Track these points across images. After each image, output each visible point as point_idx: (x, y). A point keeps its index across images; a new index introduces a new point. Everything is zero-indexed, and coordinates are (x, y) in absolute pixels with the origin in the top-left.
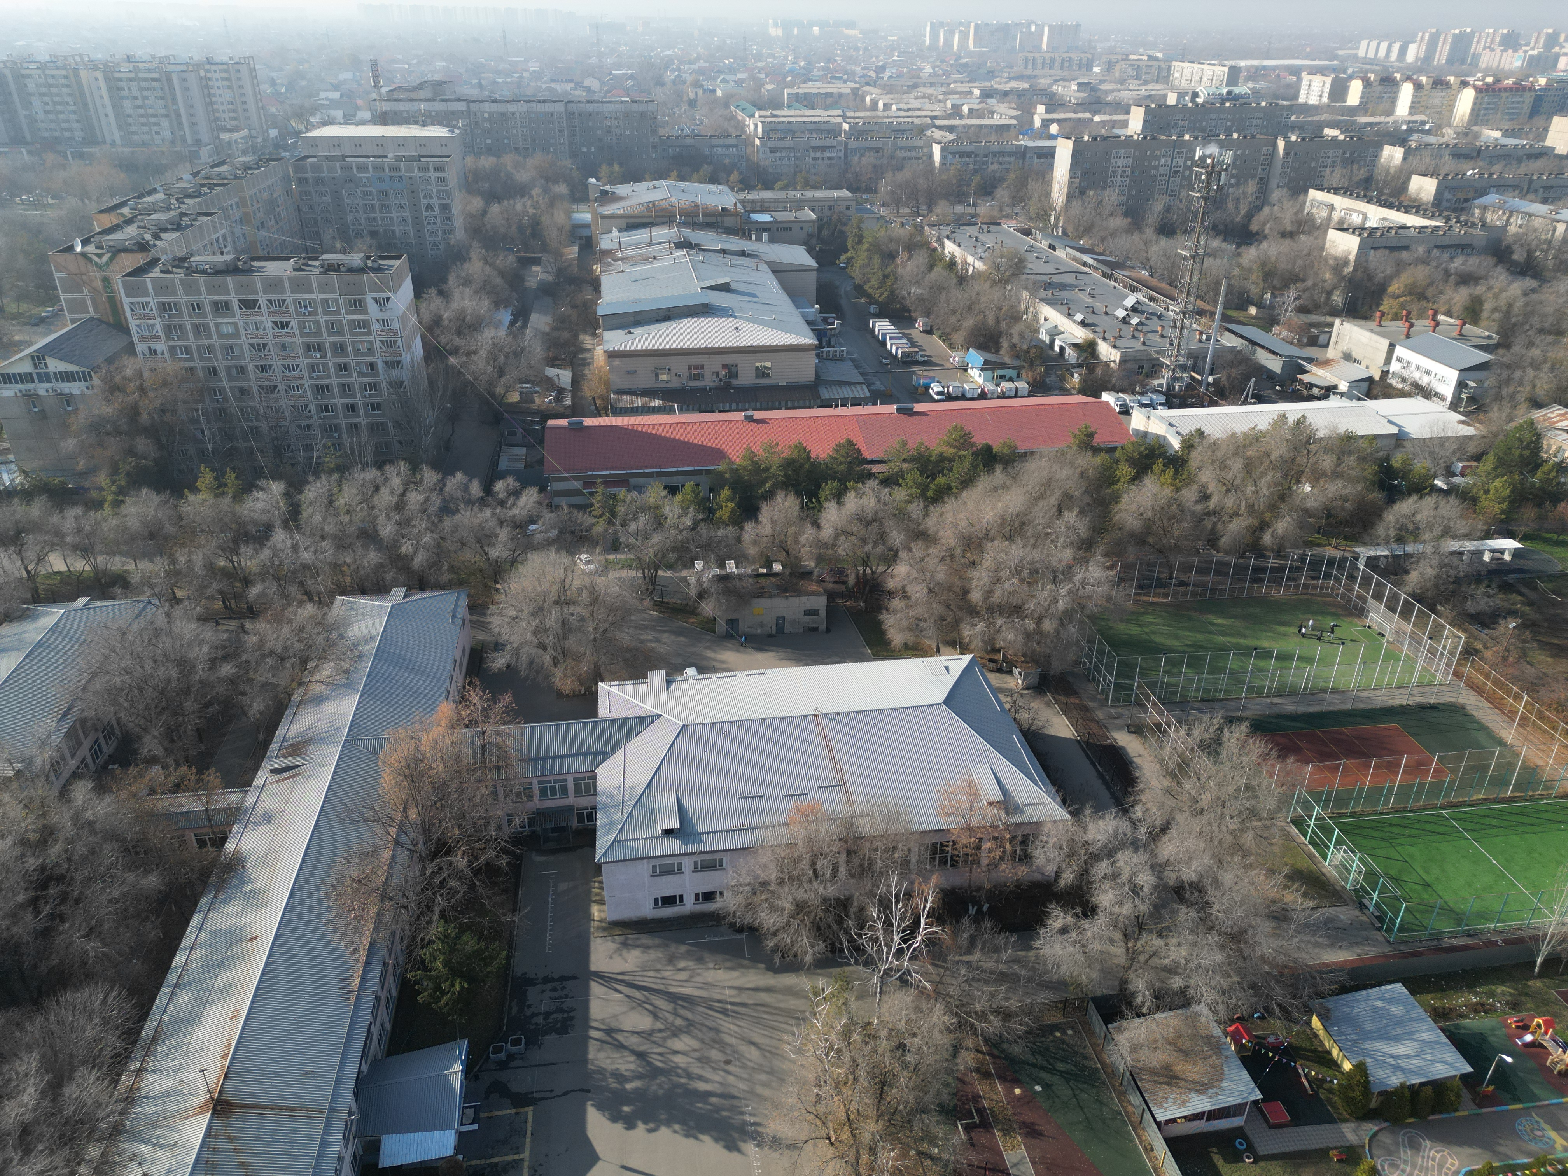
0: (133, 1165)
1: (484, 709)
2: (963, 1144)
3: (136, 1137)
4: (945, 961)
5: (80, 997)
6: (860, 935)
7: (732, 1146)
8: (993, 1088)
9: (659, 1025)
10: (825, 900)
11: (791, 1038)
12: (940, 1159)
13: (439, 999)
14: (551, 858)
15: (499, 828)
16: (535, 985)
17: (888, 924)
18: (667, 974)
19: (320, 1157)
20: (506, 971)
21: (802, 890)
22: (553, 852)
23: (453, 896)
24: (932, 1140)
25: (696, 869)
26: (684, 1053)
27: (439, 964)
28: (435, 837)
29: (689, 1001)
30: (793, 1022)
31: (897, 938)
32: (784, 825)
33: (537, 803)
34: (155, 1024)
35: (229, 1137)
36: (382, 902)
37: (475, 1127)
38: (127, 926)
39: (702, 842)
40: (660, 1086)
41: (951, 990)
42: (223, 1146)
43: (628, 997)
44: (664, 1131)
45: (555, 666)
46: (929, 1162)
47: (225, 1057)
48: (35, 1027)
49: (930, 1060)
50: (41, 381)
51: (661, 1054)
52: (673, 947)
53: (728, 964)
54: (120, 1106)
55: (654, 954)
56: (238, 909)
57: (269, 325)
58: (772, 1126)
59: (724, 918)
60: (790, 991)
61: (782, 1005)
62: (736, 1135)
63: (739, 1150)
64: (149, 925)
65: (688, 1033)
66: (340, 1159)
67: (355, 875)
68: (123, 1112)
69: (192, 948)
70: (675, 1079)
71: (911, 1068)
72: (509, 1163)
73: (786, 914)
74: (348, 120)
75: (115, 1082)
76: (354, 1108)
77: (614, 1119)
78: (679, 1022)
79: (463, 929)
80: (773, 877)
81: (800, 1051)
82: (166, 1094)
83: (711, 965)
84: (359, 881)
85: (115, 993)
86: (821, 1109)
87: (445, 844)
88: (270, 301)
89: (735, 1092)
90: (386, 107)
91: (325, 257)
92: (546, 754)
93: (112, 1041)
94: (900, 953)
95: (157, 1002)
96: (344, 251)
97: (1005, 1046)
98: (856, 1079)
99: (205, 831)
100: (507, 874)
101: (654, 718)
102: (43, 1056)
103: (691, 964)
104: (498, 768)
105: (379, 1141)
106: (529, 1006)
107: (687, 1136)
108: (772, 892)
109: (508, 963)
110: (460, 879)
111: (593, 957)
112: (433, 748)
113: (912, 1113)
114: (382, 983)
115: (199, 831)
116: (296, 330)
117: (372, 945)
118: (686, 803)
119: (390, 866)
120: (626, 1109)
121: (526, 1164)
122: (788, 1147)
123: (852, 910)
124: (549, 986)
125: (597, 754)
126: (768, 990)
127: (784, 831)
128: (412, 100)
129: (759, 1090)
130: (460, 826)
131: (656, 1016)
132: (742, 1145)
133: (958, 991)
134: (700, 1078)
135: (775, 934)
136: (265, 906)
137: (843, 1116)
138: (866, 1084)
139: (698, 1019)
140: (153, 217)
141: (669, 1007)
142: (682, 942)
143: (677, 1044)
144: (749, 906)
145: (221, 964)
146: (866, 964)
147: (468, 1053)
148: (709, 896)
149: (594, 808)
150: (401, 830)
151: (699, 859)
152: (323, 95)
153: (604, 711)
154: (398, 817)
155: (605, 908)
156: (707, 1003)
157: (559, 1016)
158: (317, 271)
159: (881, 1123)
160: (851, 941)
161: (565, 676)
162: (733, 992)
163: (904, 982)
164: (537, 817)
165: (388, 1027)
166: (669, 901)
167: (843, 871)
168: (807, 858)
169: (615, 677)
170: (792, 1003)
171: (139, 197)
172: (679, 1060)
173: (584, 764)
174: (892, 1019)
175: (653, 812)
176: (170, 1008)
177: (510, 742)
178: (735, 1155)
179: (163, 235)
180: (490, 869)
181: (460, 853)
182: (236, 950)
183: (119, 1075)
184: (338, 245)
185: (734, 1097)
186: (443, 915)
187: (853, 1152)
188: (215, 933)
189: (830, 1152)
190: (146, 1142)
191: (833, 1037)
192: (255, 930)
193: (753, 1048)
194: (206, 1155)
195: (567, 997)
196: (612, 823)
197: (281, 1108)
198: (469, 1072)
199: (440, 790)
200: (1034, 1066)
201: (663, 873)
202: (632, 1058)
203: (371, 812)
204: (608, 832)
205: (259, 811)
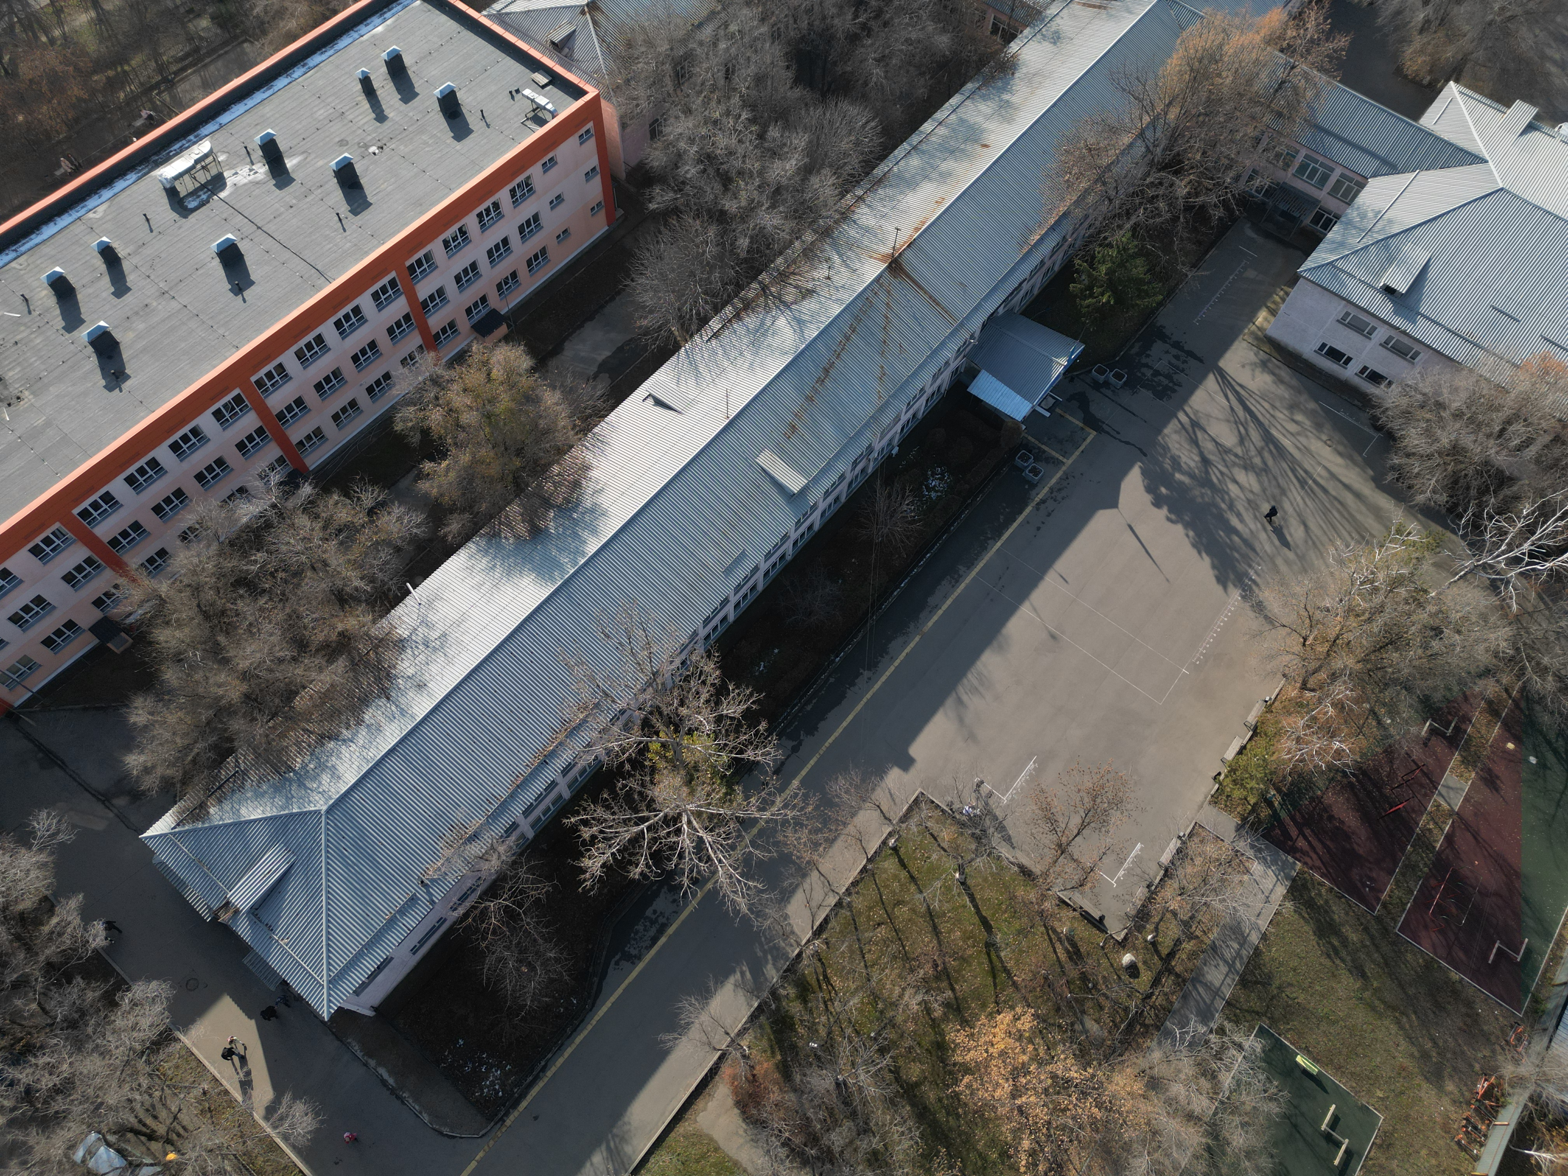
0: (825, 266)
1: (1312, 41)
2: (1417, 736)
3: (835, 246)
4: (1555, 601)
5: (852, 110)
6: (1491, 518)
7: (1222, 580)
8: (1490, 725)
9: (1239, 451)
10: (1487, 463)
11: (1342, 547)
12: (1386, 729)
13: (1086, 298)
14: (1260, 240)
15: (1237, 179)
16: (1166, 342)
17: (1530, 530)
18: (1279, 415)
19: (935, 352)
20: (1150, 313)
21: (1472, 437)
22: (1268, 235)
23: (1153, 217)
24: (1393, 711)
25: (1385, 344)
26: (1241, 487)
27: (1103, 269)
28: (1176, 149)
29: (1280, 451)
30: (1356, 537)
31: (1526, 547)
32: (1514, 365)
33: (1288, 177)
34: (886, 169)
35: (888, 292)
36: (1096, 182)
37: (1047, 414)
38: (908, 72)
39: (1414, 322)
40: (1202, 495)
41: (1534, 628)
42: (882, 295)
43: (1232, 409)
44: (1179, 529)
45: (1422, 31)
46: (1374, 723)
47: (917, 229)
48: (815, 114)
49: (1454, 661)
51: (1222, 473)
52: (1303, 398)
53: (1341, 448)
54: (837, 216)
55: (1282, 391)
56: (989, 111)
58: (1267, 594)
59: (1373, 407)
60: (1377, 513)
61: (1359, 517)
62: (1232, 576)
63: (1225, 588)
64: (922, 80)
65: (1258, 475)
66: (947, 364)
67: (1091, 141)
68: (836, 222)
69: (940, 123)
70: (1218, 500)
71: (1429, 653)
72: (1053, 458)
73: (1435, 447)
75: (842, 195)
76: (977, 335)
77: (1149, 489)
78: (1257, 461)
79: (1141, 252)
80: (1455, 405)
81: (1341, 562)
82: (867, 230)
83: (1324, 438)
84: (1090, 150)
85: (873, 124)
86: (1318, 615)
87: (1181, 162)
89: (1258, 548)
92: (1336, 130)
93: (854, 162)
94: (1517, 561)
95: (896, 152)
97: (1538, 708)
98: (1370, 620)
99: (1004, 18)
100: (1212, 228)
101: (1477, 159)
102: (810, 142)
103: (1307, 423)
104: (1280, 115)
105: (979, 371)
106: (1148, 356)
107: (1194, 546)
108: (1441, 418)
109: (1157, 309)
110: (1170, 205)
111: (1228, 355)
112: (1236, 54)
113: (1395, 682)
114: (1054, 252)
115: (999, 16)
117: (1065, 215)
118: (1432, 273)
119: (1122, 153)
120: (1163, 490)
121: (1064, 468)
122: (1266, 617)
123: (1506, 492)
124: (1175, 351)
125: (1384, 161)
126: (1358, 495)
127: (1509, 371)
129: (1279, 561)
130: (1204, 153)
131: (1241, 442)
132: (1231, 587)
133: (1540, 634)
134: (1239, 515)
135: (1408, 455)
136: (1009, 123)
137: (1332, 633)
138: (1376, 630)
139: (1275, 470)
141: (1259, 443)
142: (1315, 398)
143: (1241, 476)
144: (1407, 415)
145: (952, 152)
146: (1471, 545)
147: (1079, 357)
148: (1375, 378)
149: (1338, 217)
150: (1153, 124)
151: (1397, 336)
153: (1429, 120)
154: (1159, 108)
155: (1272, 319)
156: (1294, 465)
157: (1165, 382)
159: (1360, 666)
160: (1478, 515)
161: (1422, 51)
162: (1324, 473)
163: (1494, 586)
164: (1279, 190)
165: (1036, 292)
166: (1335, 355)
167: (1532, 451)
168: (1507, 412)
169: (1475, 85)
170: (1370, 522)
172: (1233, 489)
173: (1362, 164)
174: (1451, 604)
175: (1390, 260)
176: (902, 163)
177: (1309, 94)
178: (1219, 589)
180: (1199, 214)
181: (1187, 180)
182: (968, 148)
183: (847, 192)
185: (1254, 550)
186: (1134, 229)
187: (1314, 665)
188: (962, 121)
189: (1298, 648)
190: (840, 255)
191: (1381, 576)
192: (990, 139)
193: (1302, 528)
194: (869, 294)
195: (1183, 371)
196: (1342, 244)
197: (931, 297)
198: (1069, 371)
199: (1213, 103)
200: (1549, 743)
201: (1350, 326)
202: (1197, 458)
203: (1140, 87)
204: (1331, 251)
205: (1053, 26)
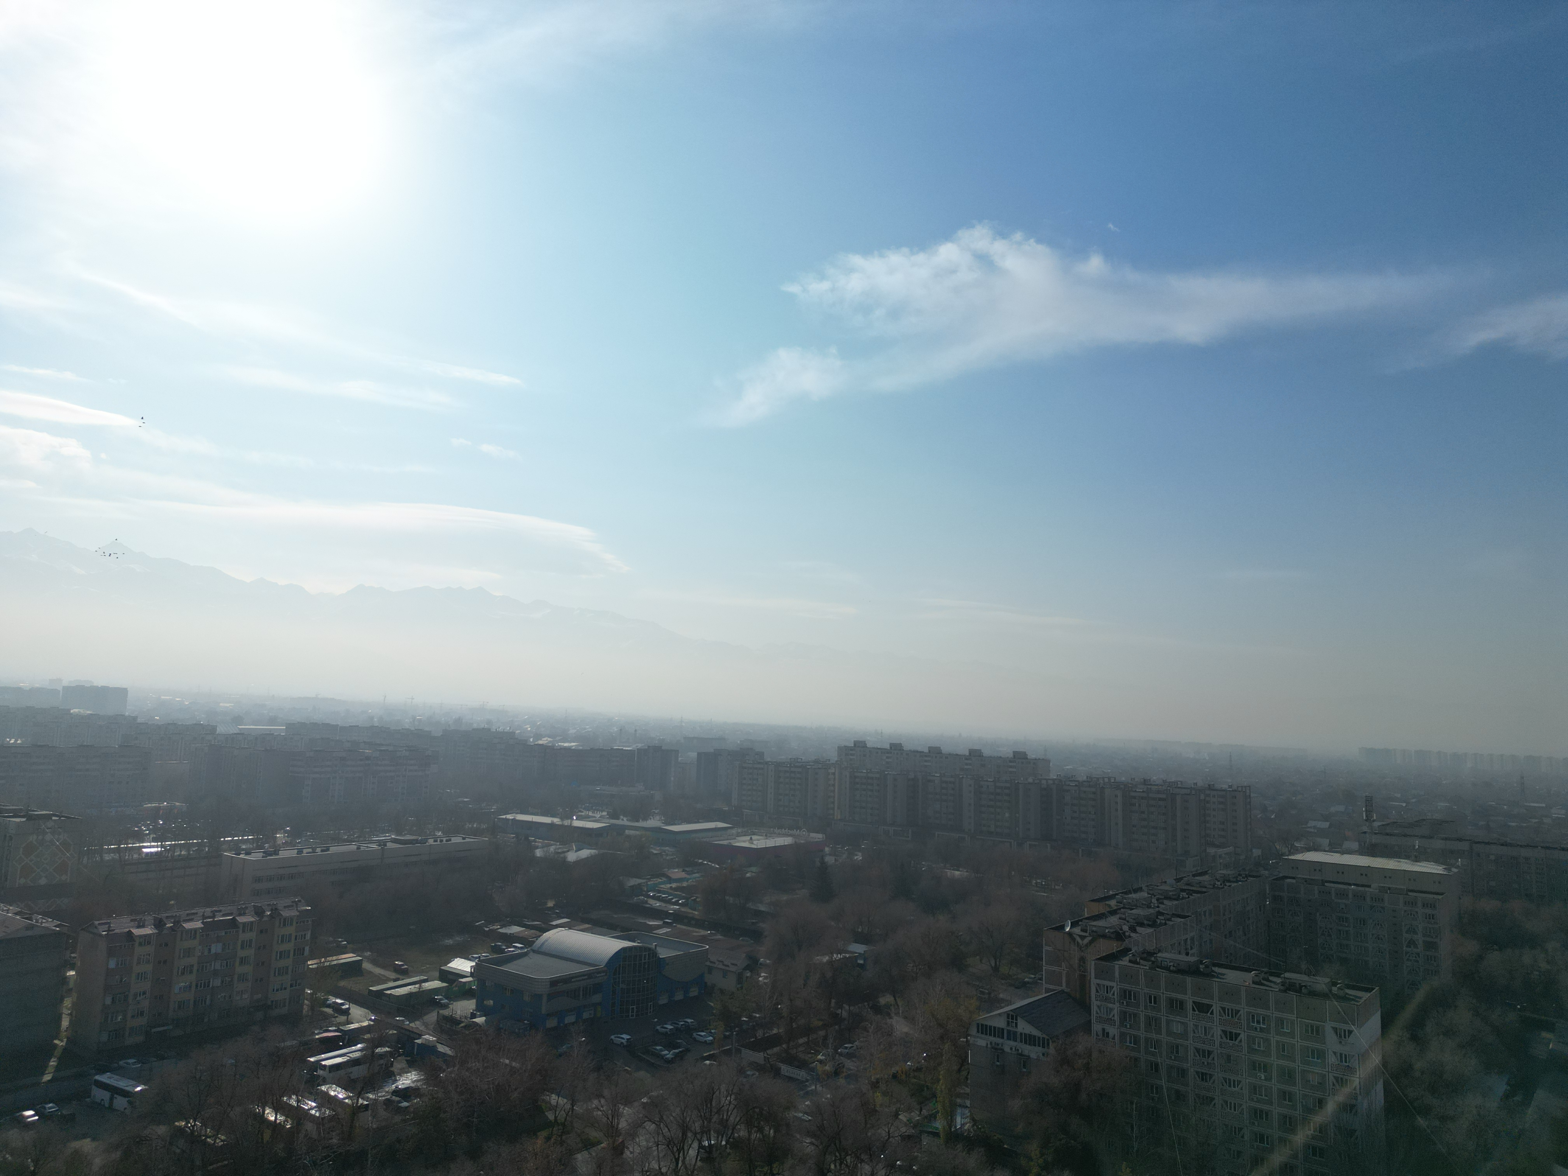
50: (1009, 1039)
57: (1217, 1031)
74: (1333, 848)
88: (1224, 1009)
90: (1375, 839)
91: (1287, 975)
96: (1309, 974)
116: (1244, 1045)
128: (1405, 836)
140: (1133, 911)
152: (1311, 823)
158: (1276, 988)
171: (1126, 893)
179: (1139, 929)
184: (1304, 966)
